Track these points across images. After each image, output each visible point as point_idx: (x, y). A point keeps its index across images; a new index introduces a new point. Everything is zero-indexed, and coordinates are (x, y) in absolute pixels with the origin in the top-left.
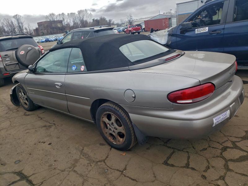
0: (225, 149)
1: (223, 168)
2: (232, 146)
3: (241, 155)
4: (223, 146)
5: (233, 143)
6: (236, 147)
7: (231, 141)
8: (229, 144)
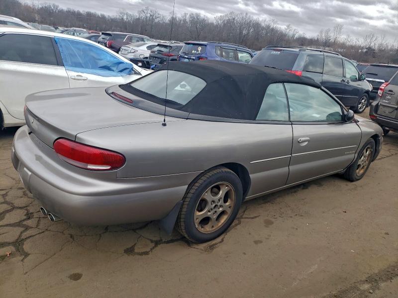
0: (29, 216)
1: (12, 202)
2: (24, 223)
3: (5, 219)
4: (34, 217)
5: (27, 228)
6: (19, 224)
7: (32, 228)
8: (29, 223)
